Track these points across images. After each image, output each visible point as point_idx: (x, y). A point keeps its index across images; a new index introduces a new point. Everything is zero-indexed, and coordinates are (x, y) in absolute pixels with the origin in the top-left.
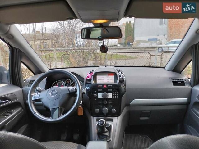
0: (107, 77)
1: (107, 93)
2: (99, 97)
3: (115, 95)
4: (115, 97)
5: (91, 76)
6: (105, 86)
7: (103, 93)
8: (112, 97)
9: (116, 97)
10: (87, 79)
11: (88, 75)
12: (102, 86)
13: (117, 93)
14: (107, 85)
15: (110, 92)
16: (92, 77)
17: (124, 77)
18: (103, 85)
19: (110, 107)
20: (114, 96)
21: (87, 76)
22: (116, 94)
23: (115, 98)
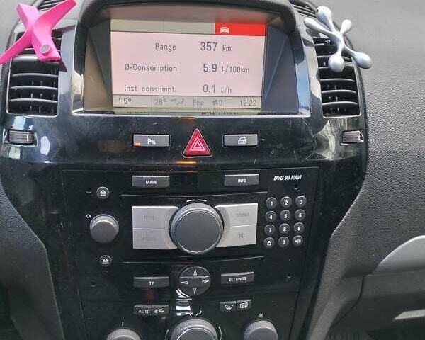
0: (206, 46)
1: (211, 203)
2: (138, 244)
3: (278, 221)
4: (277, 235)
5: (57, 35)
6: (198, 145)
7: (181, 204)
8: (251, 239)
9: (292, 233)
10: (18, 67)
11: (23, 17)
12: (164, 140)
13: (301, 200)
14: (215, 129)
15: (240, 194)
16: (69, 41)
17: (361, 56)
18: (178, 128)
19: (237, 311)
20: (270, 229)
21: (21, 28)
22: (294, 207)
23: (276, 244)
